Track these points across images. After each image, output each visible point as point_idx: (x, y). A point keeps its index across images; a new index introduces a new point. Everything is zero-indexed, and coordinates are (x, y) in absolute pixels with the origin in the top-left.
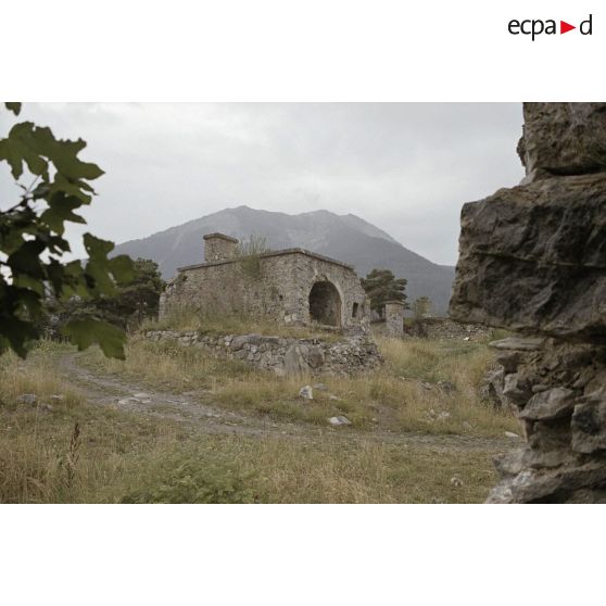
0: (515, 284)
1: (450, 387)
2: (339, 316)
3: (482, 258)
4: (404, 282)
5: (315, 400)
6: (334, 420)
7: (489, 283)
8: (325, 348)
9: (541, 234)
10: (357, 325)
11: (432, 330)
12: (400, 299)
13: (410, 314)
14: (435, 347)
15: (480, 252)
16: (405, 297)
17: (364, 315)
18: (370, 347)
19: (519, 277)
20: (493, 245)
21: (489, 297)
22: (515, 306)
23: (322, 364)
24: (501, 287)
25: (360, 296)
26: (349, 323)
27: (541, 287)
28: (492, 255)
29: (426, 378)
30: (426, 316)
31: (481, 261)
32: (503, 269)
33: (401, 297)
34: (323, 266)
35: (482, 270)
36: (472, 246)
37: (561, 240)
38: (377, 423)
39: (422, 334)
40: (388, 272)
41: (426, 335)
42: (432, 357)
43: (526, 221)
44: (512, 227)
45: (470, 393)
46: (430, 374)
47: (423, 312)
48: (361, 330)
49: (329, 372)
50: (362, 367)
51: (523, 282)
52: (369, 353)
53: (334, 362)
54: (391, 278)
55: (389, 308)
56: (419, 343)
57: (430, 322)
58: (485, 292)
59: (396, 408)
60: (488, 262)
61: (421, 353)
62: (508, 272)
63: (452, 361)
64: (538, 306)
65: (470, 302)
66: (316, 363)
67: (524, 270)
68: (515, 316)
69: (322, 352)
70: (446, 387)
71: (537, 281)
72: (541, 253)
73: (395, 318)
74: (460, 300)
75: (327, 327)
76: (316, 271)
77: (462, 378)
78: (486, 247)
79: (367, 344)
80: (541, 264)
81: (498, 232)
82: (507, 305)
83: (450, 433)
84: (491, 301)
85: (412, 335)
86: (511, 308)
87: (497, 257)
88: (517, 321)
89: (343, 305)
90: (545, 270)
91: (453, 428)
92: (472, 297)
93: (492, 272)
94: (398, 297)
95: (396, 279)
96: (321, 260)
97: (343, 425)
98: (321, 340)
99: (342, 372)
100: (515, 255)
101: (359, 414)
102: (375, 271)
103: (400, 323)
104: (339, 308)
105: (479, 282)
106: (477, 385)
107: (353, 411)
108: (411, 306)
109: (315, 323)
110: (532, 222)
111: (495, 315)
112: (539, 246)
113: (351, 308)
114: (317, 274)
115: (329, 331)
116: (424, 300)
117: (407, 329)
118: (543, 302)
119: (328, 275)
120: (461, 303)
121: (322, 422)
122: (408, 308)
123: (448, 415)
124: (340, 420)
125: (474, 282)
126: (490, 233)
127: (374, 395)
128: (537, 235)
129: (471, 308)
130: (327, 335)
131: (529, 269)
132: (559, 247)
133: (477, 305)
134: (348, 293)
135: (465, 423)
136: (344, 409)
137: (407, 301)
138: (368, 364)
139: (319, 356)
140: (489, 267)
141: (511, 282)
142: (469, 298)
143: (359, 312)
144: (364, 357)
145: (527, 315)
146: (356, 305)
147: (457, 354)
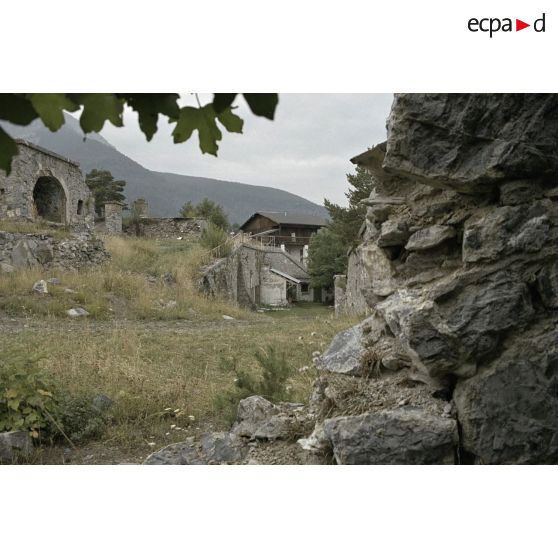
0: (433, 145)
1: (171, 280)
2: (64, 213)
3: (412, 123)
4: (123, 184)
5: (51, 294)
6: (72, 312)
7: (415, 142)
8: (53, 243)
9: (453, 111)
10: (82, 222)
11: (149, 230)
12: (118, 200)
13: (127, 214)
14: (154, 244)
15: (411, 118)
16: (123, 198)
17: (89, 213)
18: (96, 244)
19: (436, 140)
20: (422, 114)
21: (415, 153)
22: (432, 161)
23: (52, 259)
24: (423, 146)
25: (84, 194)
26: (74, 220)
27: (450, 148)
28: (419, 122)
29: (149, 272)
30: (144, 217)
31: (410, 125)
32: (426, 132)
33: (119, 198)
34: (48, 160)
35: (411, 132)
36: (405, 113)
37: (467, 117)
38: (114, 313)
39: (139, 233)
40: (106, 173)
41: (143, 234)
42: (151, 254)
43: (445, 100)
44: (435, 102)
45: (188, 285)
46: (153, 269)
47: (141, 212)
48: (86, 227)
49: (59, 267)
50: (89, 262)
51: (438, 144)
52: (96, 249)
53: (63, 257)
54: (111, 178)
55: (109, 207)
56: (139, 242)
57: (147, 222)
58: (413, 149)
59: (128, 298)
60: (416, 126)
61: (142, 250)
62: (428, 136)
63: (169, 257)
64: (448, 161)
65: (402, 156)
66: (46, 258)
67: (439, 136)
68: (432, 168)
69: (51, 247)
70: (168, 280)
71: (448, 145)
72: (452, 125)
73: (114, 218)
74: (395, 153)
75: (52, 223)
76: (40, 165)
77: (181, 271)
78: (415, 115)
79: (93, 241)
80: (452, 132)
81: (426, 105)
82: (426, 160)
83: (179, 318)
84: (416, 156)
85: (130, 234)
86: (429, 162)
87: (422, 123)
88: (433, 172)
89: (68, 202)
90: (454, 136)
91: (181, 313)
92: (403, 151)
93: (418, 134)
94: (117, 198)
95: (115, 180)
96: (46, 154)
97: (82, 316)
98: (49, 236)
99: (71, 268)
100: (436, 124)
101: (96, 306)
102: (94, 171)
103: (119, 223)
104: (64, 204)
105: (409, 140)
106: (194, 278)
107: (90, 303)
108: (129, 207)
109: (40, 219)
110: (447, 101)
111: (417, 166)
112: (451, 120)
113: (76, 206)
114: (40, 169)
115: (55, 227)
116: (141, 202)
117: (125, 228)
118: (452, 159)
119: (53, 171)
120: (395, 156)
121: (61, 314)
122: (126, 209)
123: (175, 303)
124: (78, 311)
125: (405, 140)
126: (421, 104)
127: (107, 287)
128: (450, 111)
129: (401, 160)
130: (54, 231)
131: (443, 135)
132: (465, 122)
133: (406, 159)
134: (73, 190)
135: (190, 309)
136: (80, 301)
137: (125, 202)
138: (95, 260)
139: (49, 251)
140: (416, 130)
141: (429, 143)
142: (402, 152)
143: (84, 210)
144: (91, 253)
145: (440, 167)
146: (80, 202)
147: (174, 251)
